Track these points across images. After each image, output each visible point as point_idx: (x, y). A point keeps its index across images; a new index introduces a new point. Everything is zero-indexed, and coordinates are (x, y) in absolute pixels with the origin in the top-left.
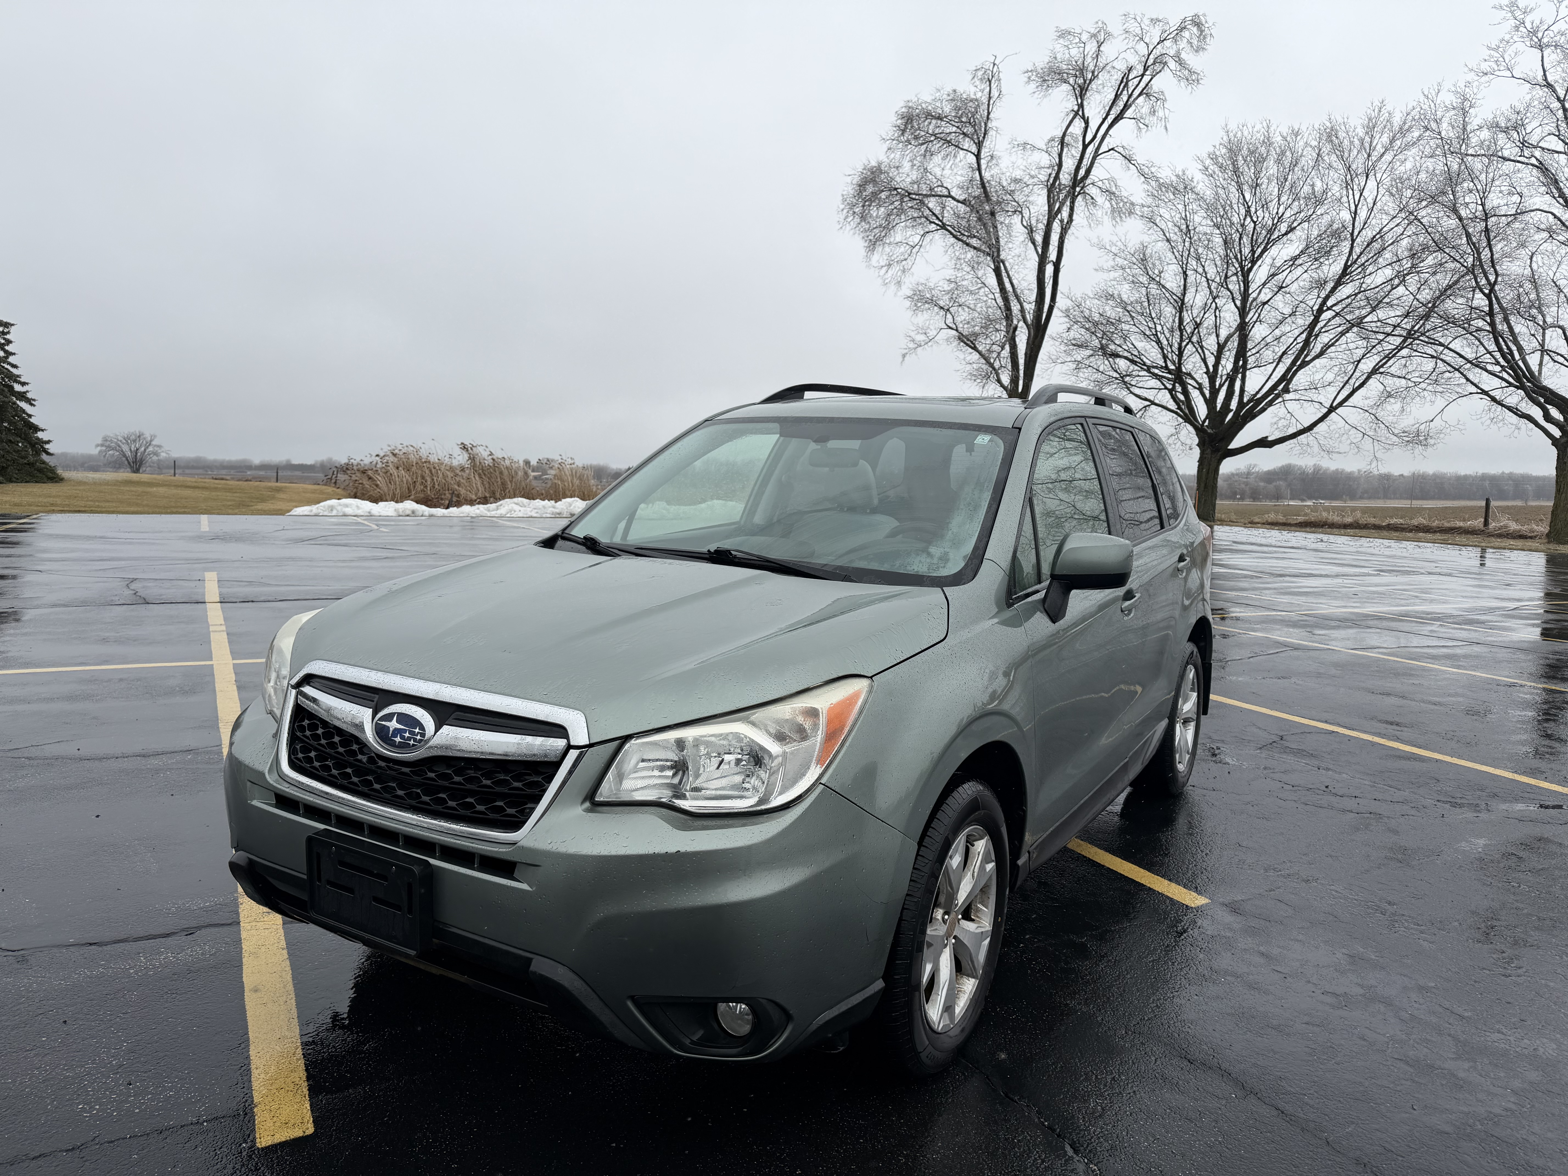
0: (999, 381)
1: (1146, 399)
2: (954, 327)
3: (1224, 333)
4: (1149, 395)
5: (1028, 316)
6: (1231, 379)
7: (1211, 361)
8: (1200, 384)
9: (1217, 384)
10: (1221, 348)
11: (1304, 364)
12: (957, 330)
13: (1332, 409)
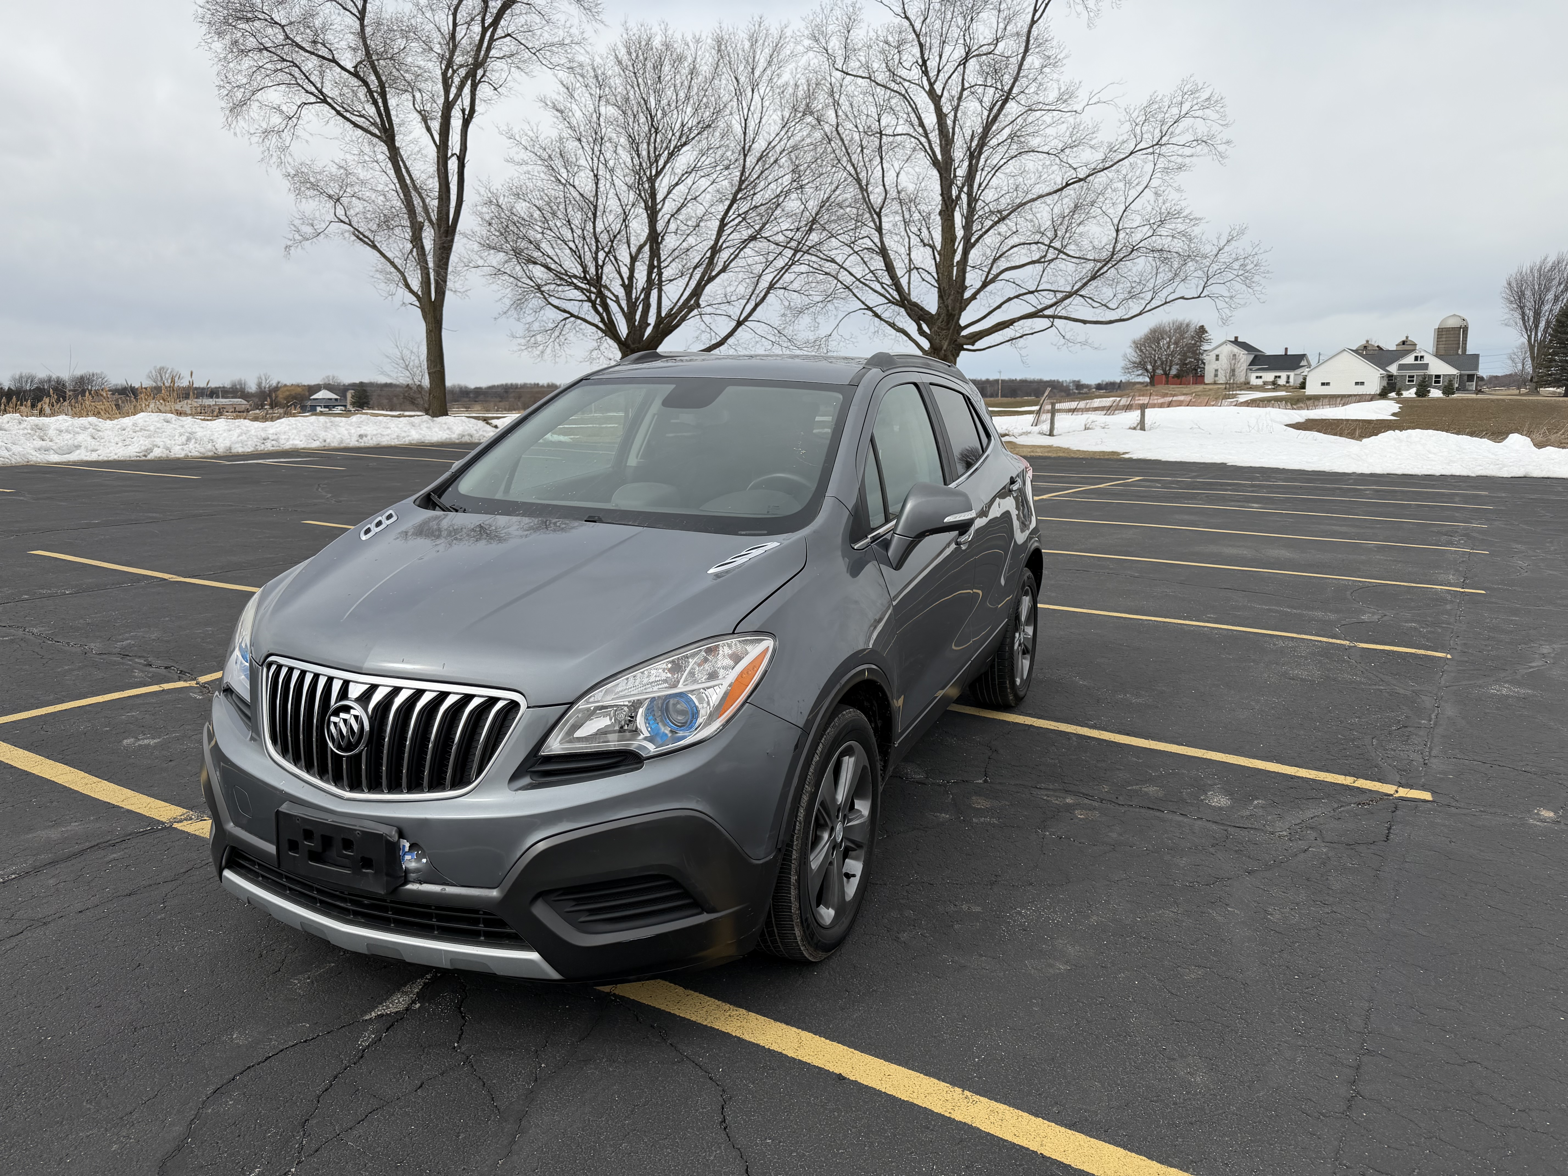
0: (407, 286)
1: (565, 311)
2: (347, 220)
3: (635, 244)
4: (568, 306)
5: (432, 214)
6: (647, 291)
7: (625, 272)
8: (617, 297)
9: (634, 296)
10: (634, 259)
11: (711, 279)
12: (350, 225)
13: (739, 324)
